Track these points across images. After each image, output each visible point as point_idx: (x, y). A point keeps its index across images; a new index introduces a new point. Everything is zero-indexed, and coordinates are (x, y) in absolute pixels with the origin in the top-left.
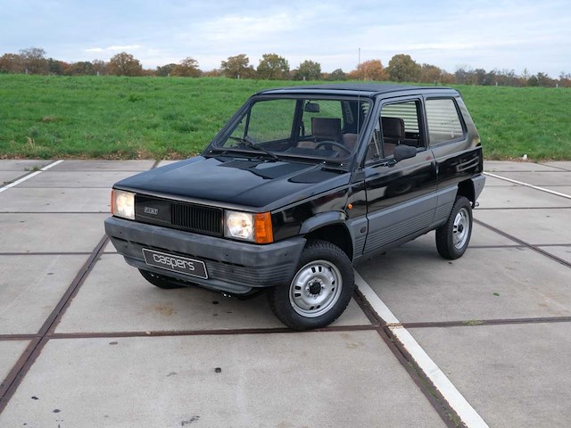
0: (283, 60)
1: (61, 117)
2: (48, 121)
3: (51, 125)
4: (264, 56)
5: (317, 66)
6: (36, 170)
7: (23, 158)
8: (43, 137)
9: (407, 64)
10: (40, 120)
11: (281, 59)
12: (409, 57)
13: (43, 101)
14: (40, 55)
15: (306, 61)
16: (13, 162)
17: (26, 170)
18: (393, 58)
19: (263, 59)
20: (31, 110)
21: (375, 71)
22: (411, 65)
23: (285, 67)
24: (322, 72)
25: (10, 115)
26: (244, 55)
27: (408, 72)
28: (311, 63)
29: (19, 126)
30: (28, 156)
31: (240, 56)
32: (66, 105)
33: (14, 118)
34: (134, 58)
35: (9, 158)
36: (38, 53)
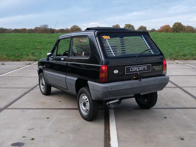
0: (133, 26)
1: (43, 47)
2: (38, 49)
3: (39, 50)
4: (126, 25)
5: (145, 28)
6: (30, 64)
7: (28, 61)
8: (35, 54)
9: (180, 26)
10: (36, 48)
11: (132, 26)
12: (181, 23)
13: (38, 42)
14: (46, 27)
15: (141, 26)
16: (24, 62)
17: (26, 64)
18: (174, 24)
19: (125, 26)
20: (33, 45)
21: (167, 29)
22: (181, 26)
23: (133, 29)
24: (147, 30)
25: (26, 47)
26: (118, 25)
27: (180, 29)
28: (143, 26)
29: (29, 50)
30: (29, 60)
31: (117, 25)
32: (45, 43)
33: (28, 48)
34: (79, 27)
35: (23, 61)
36: (46, 26)
